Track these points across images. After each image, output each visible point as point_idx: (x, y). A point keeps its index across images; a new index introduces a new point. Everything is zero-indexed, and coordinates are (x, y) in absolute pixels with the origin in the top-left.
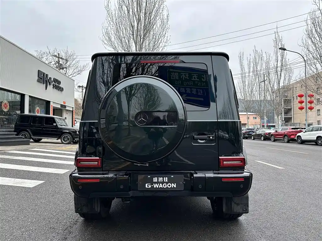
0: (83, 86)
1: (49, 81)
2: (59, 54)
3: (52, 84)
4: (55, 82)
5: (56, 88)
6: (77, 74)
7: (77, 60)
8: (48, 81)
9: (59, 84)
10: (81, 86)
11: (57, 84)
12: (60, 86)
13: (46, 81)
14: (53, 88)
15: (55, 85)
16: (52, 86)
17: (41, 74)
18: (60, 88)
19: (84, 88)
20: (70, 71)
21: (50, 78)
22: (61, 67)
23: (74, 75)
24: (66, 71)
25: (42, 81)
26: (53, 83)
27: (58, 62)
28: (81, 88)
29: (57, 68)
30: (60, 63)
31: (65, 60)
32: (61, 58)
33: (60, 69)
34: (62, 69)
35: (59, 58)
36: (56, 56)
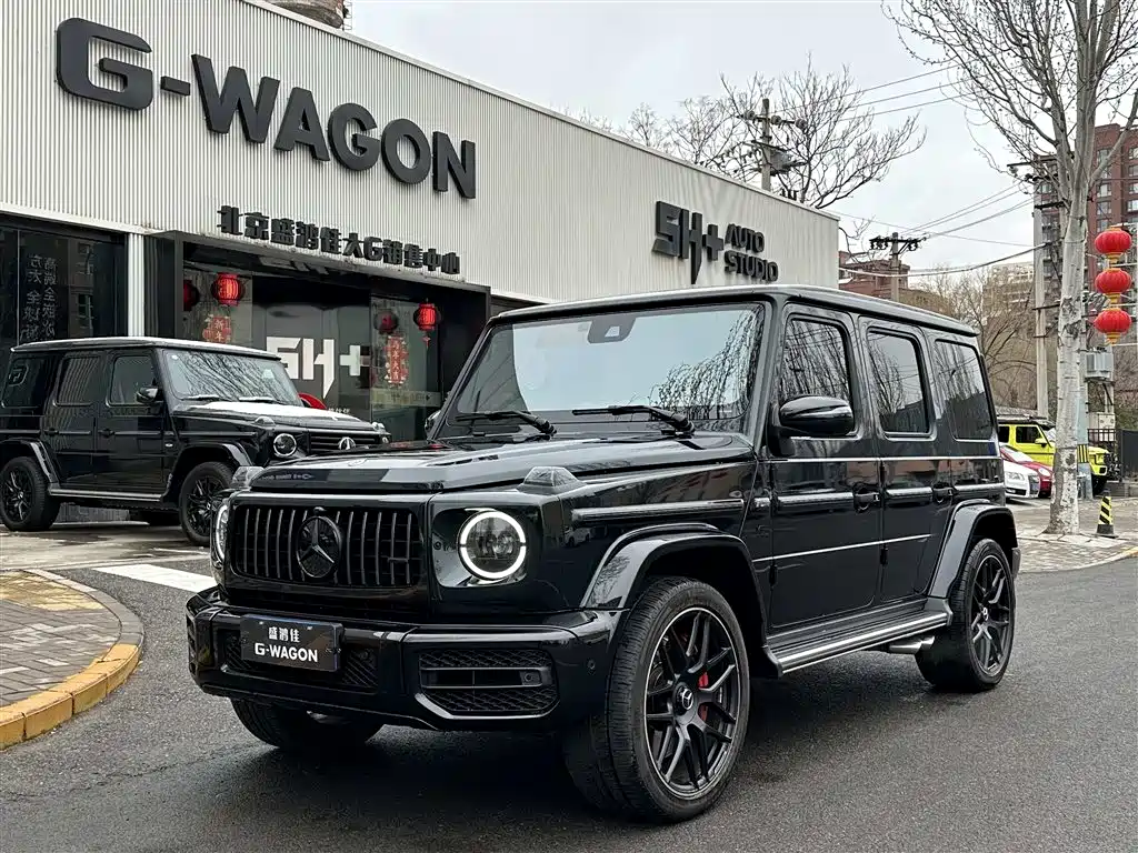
0: (895, 235)
1: (704, 244)
2: (766, 103)
3: (721, 254)
4: (734, 244)
5: (739, 272)
6: (860, 180)
8: (699, 245)
9: (755, 251)
10: (890, 235)
11: (748, 248)
12: (762, 256)
13: (693, 245)
14: (726, 269)
15: (738, 258)
16: (721, 263)
17: (671, 219)
18: (762, 265)
19: (900, 245)
20: (826, 174)
21: (710, 226)
22: (776, 162)
23: (847, 187)
24: (806, 174)
25: (672, 247)
26: (728, 248)
27: (761, 141)
28: (889, 249)
29: (760, 170)
30: (774, 143)
31: (793, 126)
32: (777, 121)
33: (773, 174)
34: (783, 172)
35: (765, 120)
36: (752, 114)
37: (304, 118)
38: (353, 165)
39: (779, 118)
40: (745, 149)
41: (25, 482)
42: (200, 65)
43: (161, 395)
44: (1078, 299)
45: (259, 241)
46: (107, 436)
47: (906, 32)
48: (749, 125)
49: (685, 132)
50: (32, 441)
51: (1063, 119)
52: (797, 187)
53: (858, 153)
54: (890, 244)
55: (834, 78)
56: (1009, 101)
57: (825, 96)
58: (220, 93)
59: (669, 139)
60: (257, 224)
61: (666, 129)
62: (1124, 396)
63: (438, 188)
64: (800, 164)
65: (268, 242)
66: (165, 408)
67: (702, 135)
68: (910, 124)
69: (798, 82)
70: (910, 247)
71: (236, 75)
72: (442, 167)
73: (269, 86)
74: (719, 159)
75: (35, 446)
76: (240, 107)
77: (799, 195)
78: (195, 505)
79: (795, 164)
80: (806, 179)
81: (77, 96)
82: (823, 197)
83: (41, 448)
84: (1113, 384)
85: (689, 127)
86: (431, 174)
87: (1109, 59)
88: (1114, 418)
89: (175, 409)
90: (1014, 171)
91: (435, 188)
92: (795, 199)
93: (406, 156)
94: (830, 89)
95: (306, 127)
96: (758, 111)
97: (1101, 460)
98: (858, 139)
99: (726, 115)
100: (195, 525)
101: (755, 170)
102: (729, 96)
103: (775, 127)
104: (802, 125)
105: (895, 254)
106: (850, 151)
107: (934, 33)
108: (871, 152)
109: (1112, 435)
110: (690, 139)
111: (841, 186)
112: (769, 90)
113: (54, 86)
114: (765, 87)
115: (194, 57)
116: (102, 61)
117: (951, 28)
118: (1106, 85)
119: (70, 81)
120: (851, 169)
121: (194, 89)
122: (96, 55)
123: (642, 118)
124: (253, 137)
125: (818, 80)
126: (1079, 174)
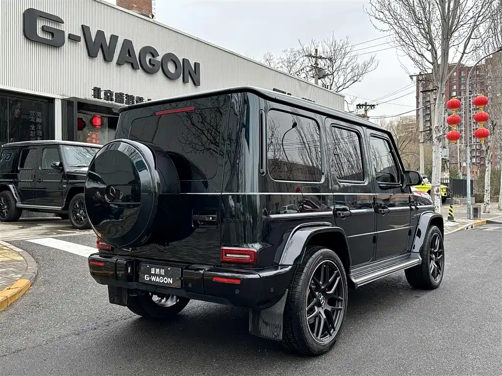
0: (366, 103)
2: (316, 50)
6: (353, 81)
7: (353, 54)
10: (364, 103)
19: (368, 107)
20: (339, 79)
22: (320, 74)
23: (347, 85)
24: (332, 79)
27: (314, 65)
28: (364, 108)
29: (314, 77)
30: (319, 66)
31: (327, 59)
32: (321, 58)
33: (319, 79)
34: (323, 78)
35: (316, 57)
36: (311, 55)
37: (129, 52)
38: (149, 71)
39: (321, 56)
40: (308, 69)
41: (7, 201)
42: (85, 29)
43: (61, 164)
44: (441, 126)
45: (110, 102)
46: (40, 182)
47: (373, 19)
48: (309, 60)
49: (285, 63)
50: (9, 184)
51: (436, 54)
52: (328, 84)
53: (352, 70)
54: (364, 107)
55: (343, 41)
56: (414, 46)
57: (339, 48)
58: (93, 41)
59: (279, 66)
60: (109, 95)
61: (277, 61)
62: (452, 166)
63: (185, 81)
64: (329, 75)
65: (113, 102)
66: (63, 170)
67: (291, 64)
68: (372, 59)
69: (329, 42)
70: (371, 108)
71: (100, 34)
72: (187, 73)
73: (114, 38)
74: (298, 73)
75: (11, 186)
76: (102, 46)
77: (329, 87)
78: (75, 211)
79: (328, 75)
80: (332, 81)
81: (33, 41)
82: (338, 88)
83: (13, 187)
84: (448, 161)
85: (286, 61)
86: (182, 75)
87: (455, 29)
88: (449, 174)
89: (67, 171)
90: (412, 78)
91: (184, 81)
92: (327, 88)
93: (171, 68)
94: (341, 45)
95: (130, 55)
96: (313, 54)
97: (445, 190)
98: (352, 65)
99: (301, 56)
100: (75, 220)
101: (312, 77)
102: (302, 48)
103: (320, 60)
104: (330, 60)
105: (366, 111)
106: (349, 70)
107: (384, 19)
108: (357, 70)
109: (449, 181)
110: (287, 65)
111: (345, 84)
112: (318, 46)
113: (22, 37)
114: (315, 45)
115: (82, 26)
116: (43, 27)
117: (391, 17)
118: (453, 40)
119: (29, 34)
120: (349, 77)
121: (82, 39)
122: (40, 24)
123: (268, 57)
124: (107, 59)
125: (336, 42)
126: (442, 76)
